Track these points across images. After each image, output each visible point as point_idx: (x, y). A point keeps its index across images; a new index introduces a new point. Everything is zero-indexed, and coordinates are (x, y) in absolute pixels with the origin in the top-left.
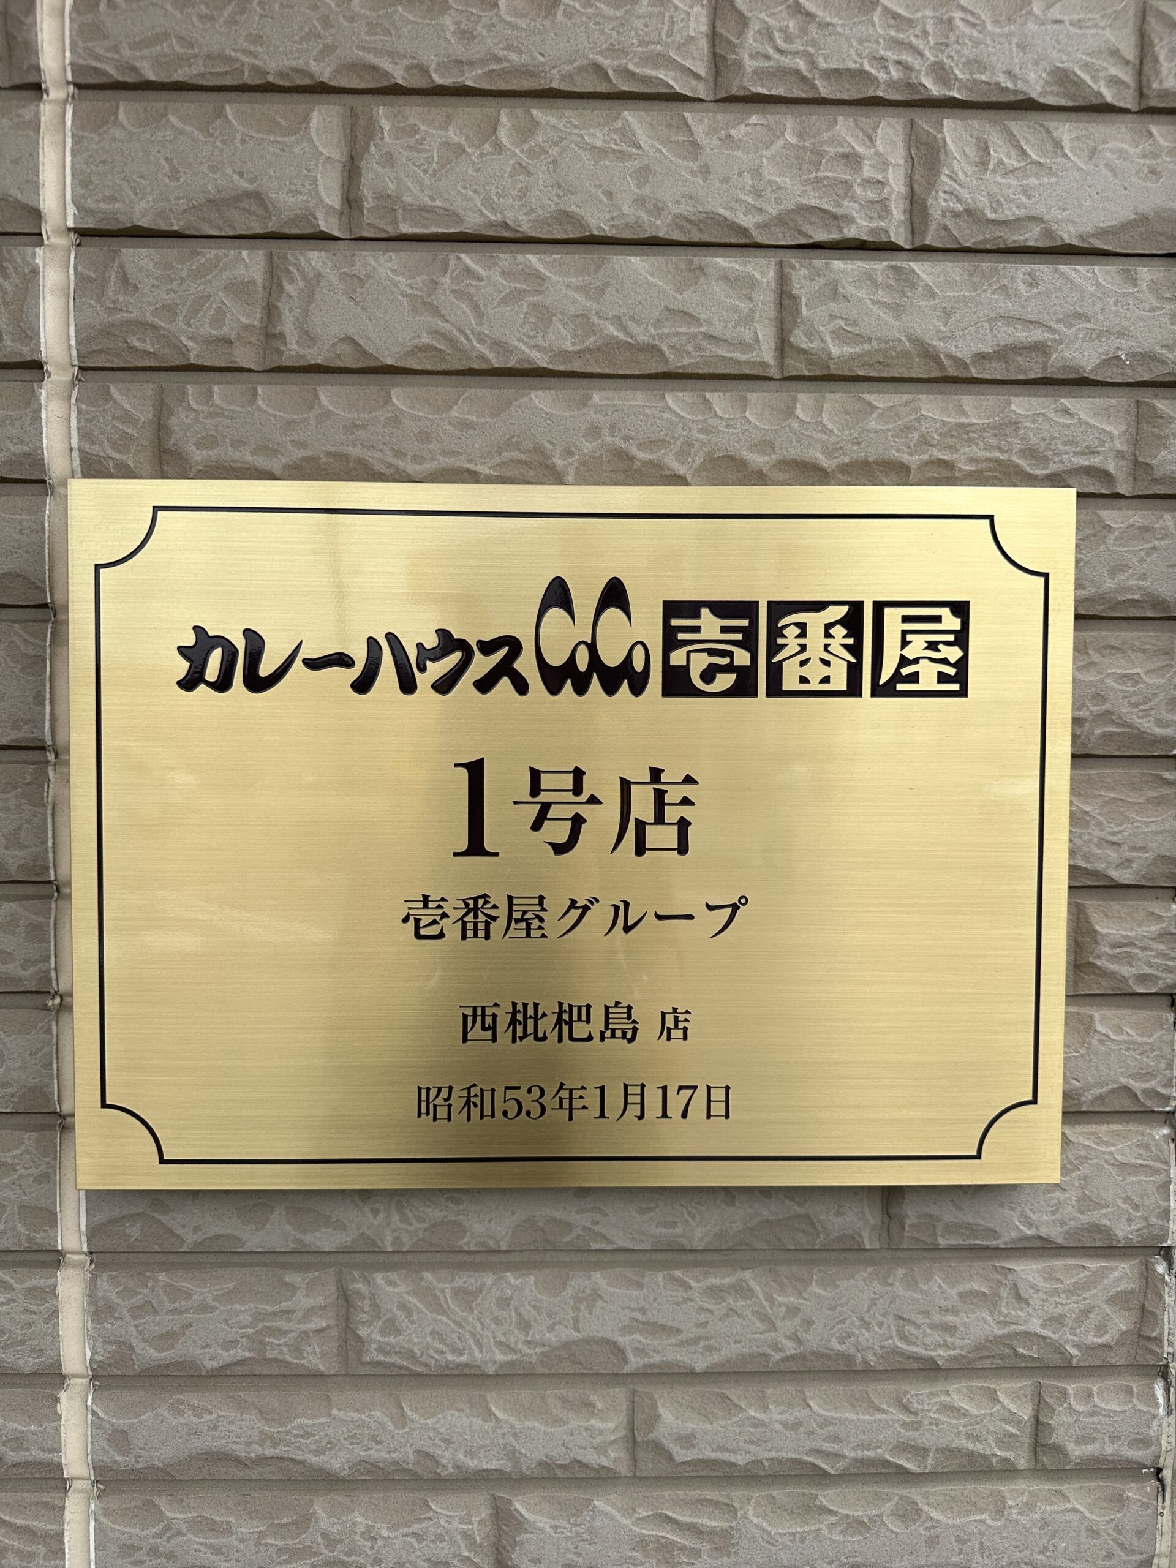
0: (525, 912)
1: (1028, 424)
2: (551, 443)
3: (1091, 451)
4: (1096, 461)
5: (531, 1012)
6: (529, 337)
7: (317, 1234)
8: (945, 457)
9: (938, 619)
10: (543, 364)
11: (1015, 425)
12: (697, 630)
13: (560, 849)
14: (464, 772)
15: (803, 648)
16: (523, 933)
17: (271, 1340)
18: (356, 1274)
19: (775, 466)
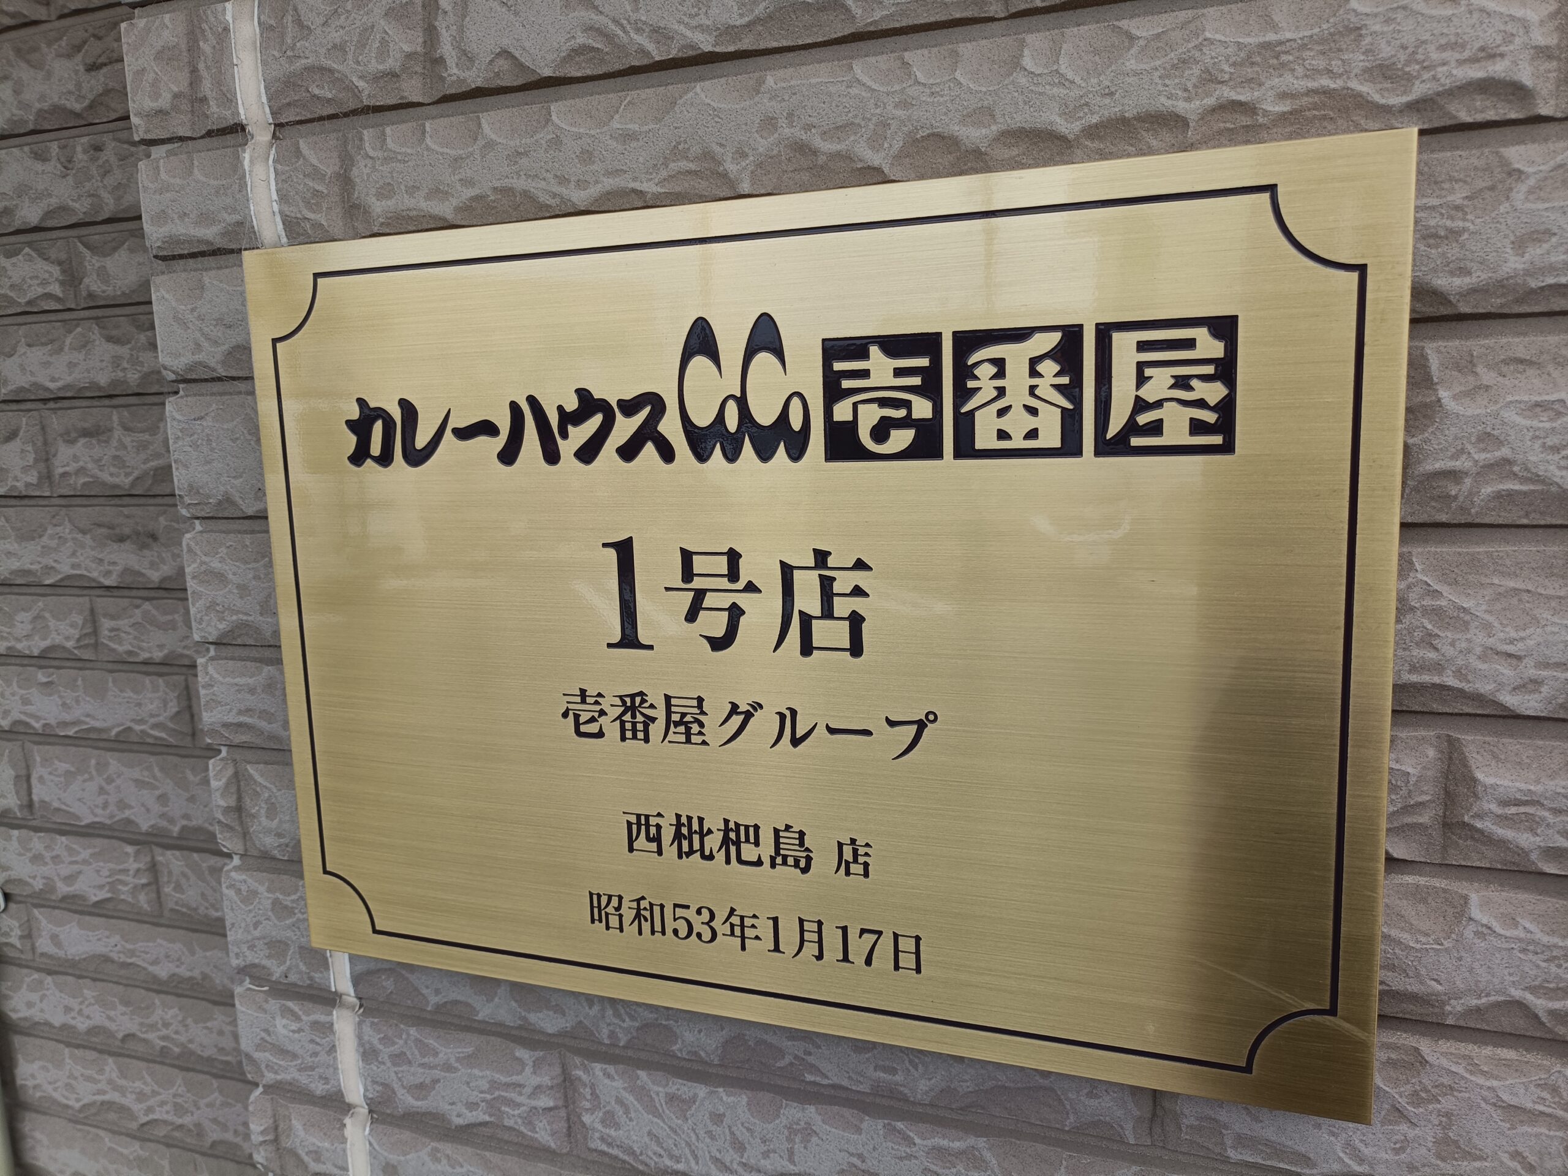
0: (684, 715)
1: (1377, 28)
2: (721, 145)
3: (1490, 54)
4: (1498, 69)
5: (695, 826)
6: (691, 16)
7: (541, 1015)
8: (1242, 98)
9: (1190, 344)
10: (707, 48)
11: (1356, 31)
12: (865, 374)
13: (719, 644)
14: (612, 554)
15: (1001, 392)
16: (683, 738)
17: (507, 1109)
18: (578, 1060)
19: (996, 139)
